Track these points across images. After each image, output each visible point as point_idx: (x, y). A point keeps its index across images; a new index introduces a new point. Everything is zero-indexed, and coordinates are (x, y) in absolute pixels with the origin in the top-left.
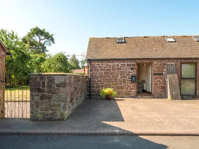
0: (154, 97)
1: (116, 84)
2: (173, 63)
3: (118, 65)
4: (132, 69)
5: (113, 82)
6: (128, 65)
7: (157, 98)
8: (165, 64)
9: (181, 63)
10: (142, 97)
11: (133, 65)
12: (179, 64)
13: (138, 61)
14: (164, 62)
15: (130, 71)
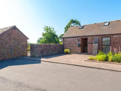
0: (89, 55)
1: (73, 48)
2: (97, 38)
3: (73, 39)
4: (79, 41)
5: (72, 47)
6: (77, 39)
7: (90, 55)
8: (94, 38)
9: (102, 37)
10: (83, 54)
11: (80, 39)
12: (101, 38)
13: (81, 37)
14: (93, 37)
15: (78, 42)
